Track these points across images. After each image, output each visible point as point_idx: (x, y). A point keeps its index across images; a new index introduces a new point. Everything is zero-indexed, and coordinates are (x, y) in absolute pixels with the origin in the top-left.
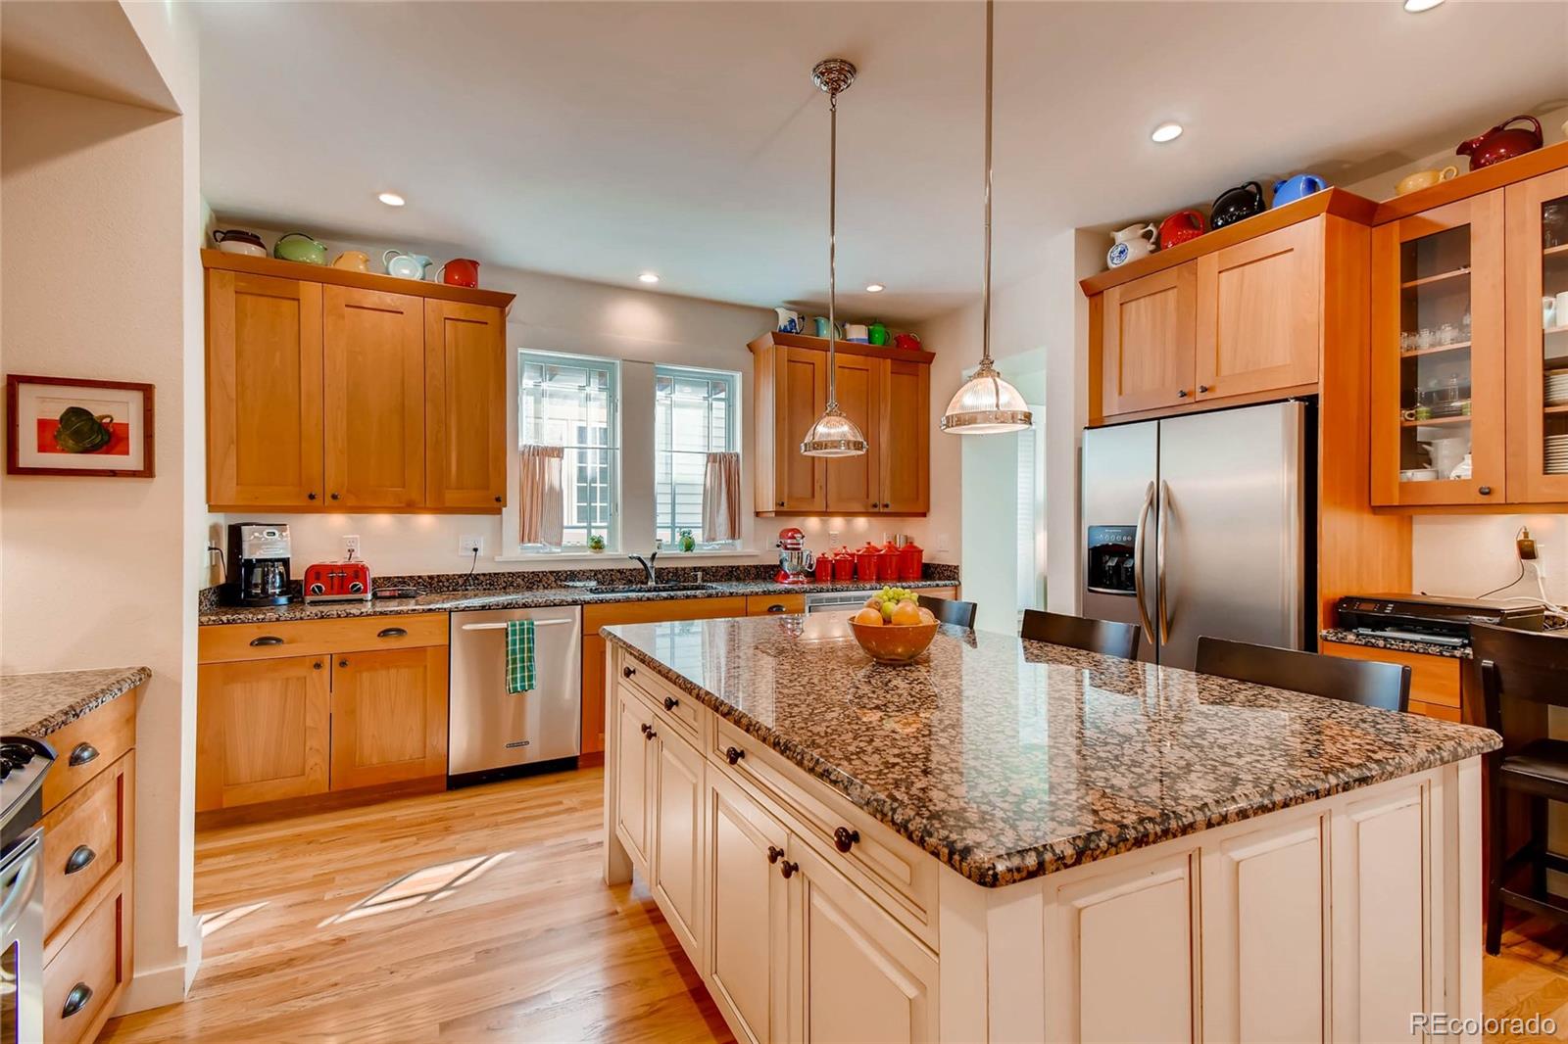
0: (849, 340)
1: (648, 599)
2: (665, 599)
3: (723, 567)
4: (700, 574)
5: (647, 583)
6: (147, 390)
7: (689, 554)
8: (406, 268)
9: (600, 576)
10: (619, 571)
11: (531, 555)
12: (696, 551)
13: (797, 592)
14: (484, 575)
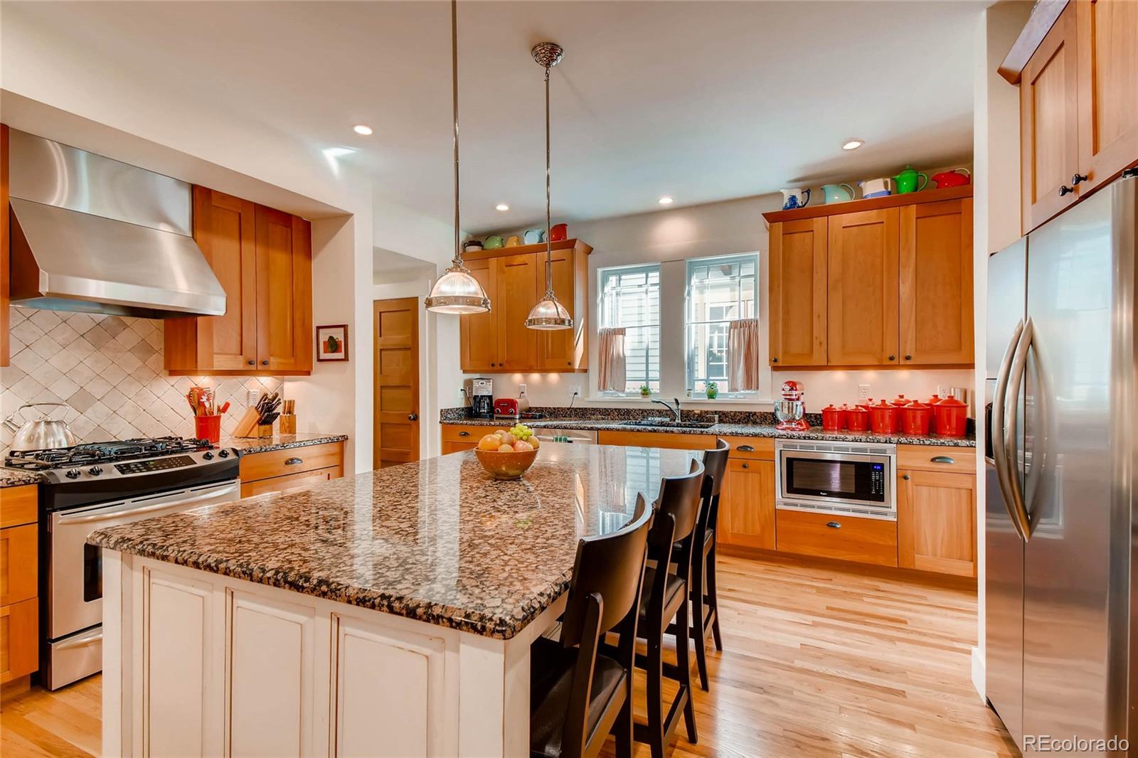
0: (865, 197)
1: (638, 430)
2: (650, 431)
3: (741, 413)
4: (717, 416)
5: (674, 420)
6: (345, 327)
7: (712, 401)
8: (531, 239)
9: (645, 414)
10: (658, 411)
11: (607, 398)
12: (718, 399)
13: (764, 436)
14: (579, 408)
